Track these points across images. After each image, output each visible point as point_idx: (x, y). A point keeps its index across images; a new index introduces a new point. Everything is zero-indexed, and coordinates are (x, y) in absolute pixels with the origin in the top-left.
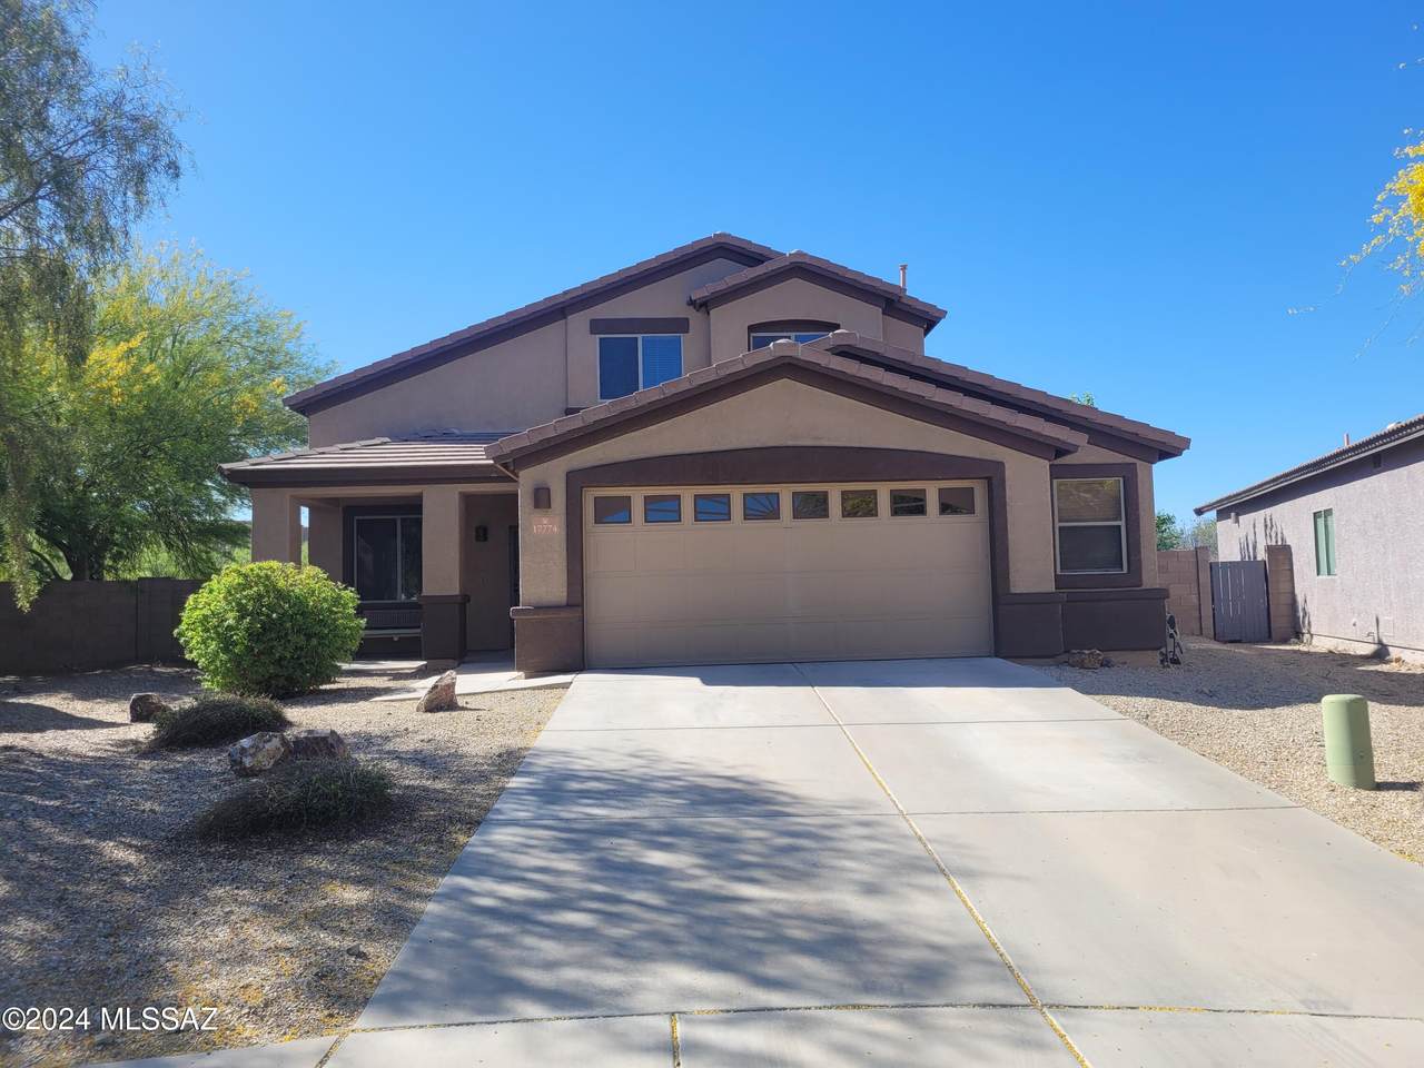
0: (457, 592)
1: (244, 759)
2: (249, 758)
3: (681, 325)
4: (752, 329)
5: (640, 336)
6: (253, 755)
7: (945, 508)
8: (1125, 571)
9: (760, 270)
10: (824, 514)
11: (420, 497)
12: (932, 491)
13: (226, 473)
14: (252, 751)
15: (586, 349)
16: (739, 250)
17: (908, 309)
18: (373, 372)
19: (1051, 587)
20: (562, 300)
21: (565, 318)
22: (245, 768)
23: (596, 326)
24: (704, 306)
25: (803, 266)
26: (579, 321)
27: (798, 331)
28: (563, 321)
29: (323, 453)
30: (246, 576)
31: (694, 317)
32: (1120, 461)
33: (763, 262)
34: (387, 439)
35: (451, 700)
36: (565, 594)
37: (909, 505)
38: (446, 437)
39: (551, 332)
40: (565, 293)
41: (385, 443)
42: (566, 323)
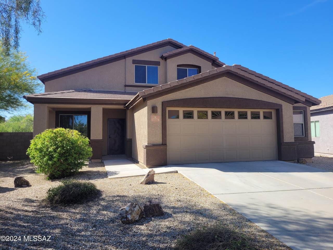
0: (102, 139)
1: (128, 216)
2: (130, 215)
3: (158, 63)
4: (178, 66)
5: (146, 66)
6: (131, 214)
7: (265, 117)
8: (304, 136)
9: (180, 50)
10: (233, 118)
11: (90, 108)
12: (261, 112)
13: (27, 98)
14: (130, 212)
15: (132, 68)
16: (175, 44)
17: (217, 64)
18: (67, 70)
19: (293, 141)
20: (125, 53)
21: (125, 58)
22: (129, 220)
23: (134, 62)
24: (165, 58)
25: (193, 50)
26: (129, 60)
27: (188, 68)
28: (124, 60)
29: (56, 94)
30: (55, 133)
31: (162, 62)
32: (303, 106)
33: (181, 48)
34: (74, 91)
35: (153, 180)
36: (161, 141)
37: (255, 116)
38: (90, 91)
39: (122, 62)
40: (126, 51)
41: (74, 92)
42: (125, 60)
